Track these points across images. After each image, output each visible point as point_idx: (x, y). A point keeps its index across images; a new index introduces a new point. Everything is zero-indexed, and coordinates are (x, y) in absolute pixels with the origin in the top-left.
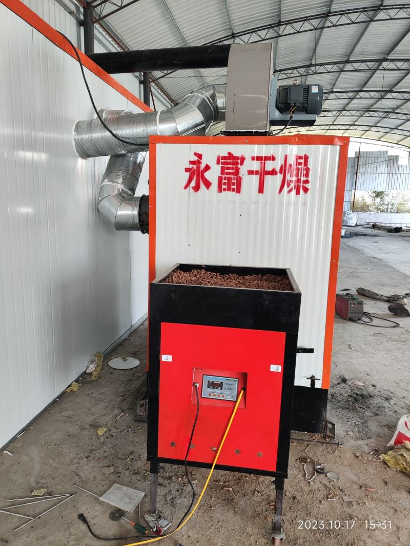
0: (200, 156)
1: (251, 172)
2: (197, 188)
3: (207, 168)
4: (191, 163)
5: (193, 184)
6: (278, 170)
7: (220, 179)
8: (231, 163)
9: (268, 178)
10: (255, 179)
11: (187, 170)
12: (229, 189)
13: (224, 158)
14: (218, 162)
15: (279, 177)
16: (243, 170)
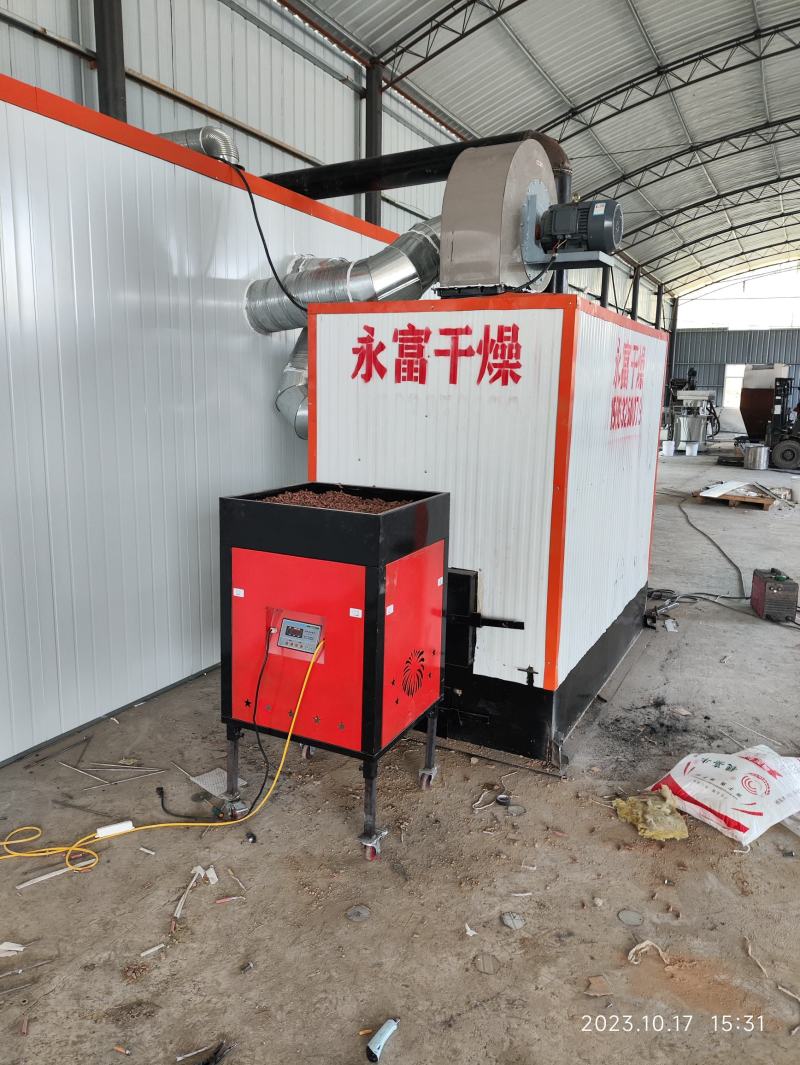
0: (371, 330)
1: (439, 353)
2: (367, 377)
3: (381, 347)
4: (361, 340)
5: (363, 370)
6: (475, 348)
7: (398, 363)
8: (412, 339)
9: (462, 361)
10: (446, 361)
11: (355, 351)
12: (410, 378)
13: (403, 332)
14: (395, 339)
15: (478, 359)
16: (429, 349)
